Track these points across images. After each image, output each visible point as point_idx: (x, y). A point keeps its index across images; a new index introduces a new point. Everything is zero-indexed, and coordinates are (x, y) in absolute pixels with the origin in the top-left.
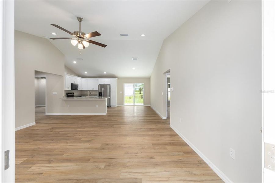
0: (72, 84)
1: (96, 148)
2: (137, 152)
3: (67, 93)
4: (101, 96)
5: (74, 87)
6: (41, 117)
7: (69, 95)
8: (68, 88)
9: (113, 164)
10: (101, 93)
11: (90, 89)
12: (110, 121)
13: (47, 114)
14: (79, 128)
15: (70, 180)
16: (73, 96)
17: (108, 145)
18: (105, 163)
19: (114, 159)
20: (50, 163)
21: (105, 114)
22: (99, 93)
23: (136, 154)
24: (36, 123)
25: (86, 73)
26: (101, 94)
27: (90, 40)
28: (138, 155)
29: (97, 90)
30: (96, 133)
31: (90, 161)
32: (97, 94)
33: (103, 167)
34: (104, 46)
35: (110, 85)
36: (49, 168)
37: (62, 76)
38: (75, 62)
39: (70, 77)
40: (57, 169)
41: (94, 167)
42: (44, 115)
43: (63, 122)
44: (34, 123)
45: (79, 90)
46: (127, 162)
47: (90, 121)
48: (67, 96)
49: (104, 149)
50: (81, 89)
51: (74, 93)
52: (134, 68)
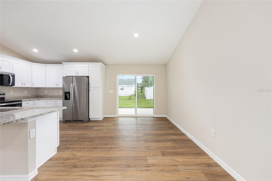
4: (69, 99)
10: (69, 93)
22: (66, 93)
26: (69, 96)
35: (88, 77)
51: (4, 94)
52: (136, 35)
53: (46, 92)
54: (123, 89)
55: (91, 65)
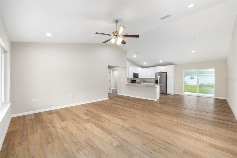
0: (134, 73)
1: (124, 127)
2: (155, 150)
3: (131, 80)
4: (158, 83)
5: (136, 75)
6: (114, 95)
7: (133, 82)
8: (131, 76)
9: (124, 148)
10: (158, 80)
11: (149, 76)
12: (155, 107)
13: (118, 94)
14: (127, 107)
15: (92, 142)
16: (135, 82)
17: (134, 128)
18: (119, 143)
19: (128, 143)
20: (94, 125)
21: (156, 100)
22: (156, 80)
23: (151, 151)
24: (109, 98)
25: (145, 63)
26: (158, 82)
27: (124, 35)
28: (153, 153)
29: (154, 77)
30: (135, 114)
31: (111, 135)
32: (154, 81)
33: (115, 145)
34: (137, 36)
35: (166, 73)
36: (91, 128)
37: (126, 68)
38: (135, 56)
39: (132, 68)
40: (93, 131)
41: (110, 141)
42: (117, 94)
43: (122, 101)
44: (108, 99)
45: (140, 77)
46: (136, 153)
47: (139, 104)
48: (131, 83)
49: (128, 130)
50: (142, 77)
51: (136, 81)
52: (194, 52)
53: (146, 80)
54: (193, 78)
55: (168, 67)
